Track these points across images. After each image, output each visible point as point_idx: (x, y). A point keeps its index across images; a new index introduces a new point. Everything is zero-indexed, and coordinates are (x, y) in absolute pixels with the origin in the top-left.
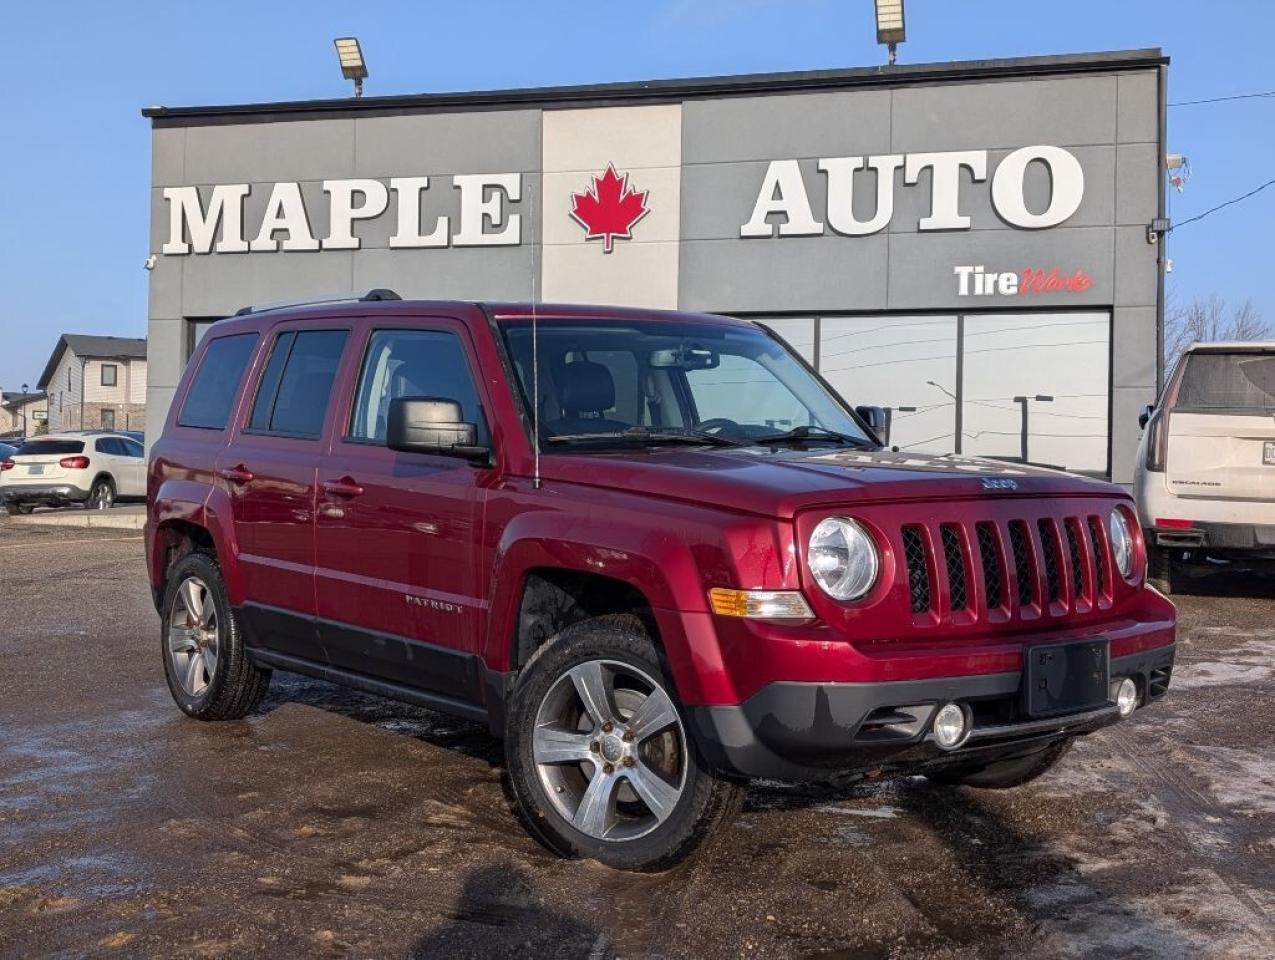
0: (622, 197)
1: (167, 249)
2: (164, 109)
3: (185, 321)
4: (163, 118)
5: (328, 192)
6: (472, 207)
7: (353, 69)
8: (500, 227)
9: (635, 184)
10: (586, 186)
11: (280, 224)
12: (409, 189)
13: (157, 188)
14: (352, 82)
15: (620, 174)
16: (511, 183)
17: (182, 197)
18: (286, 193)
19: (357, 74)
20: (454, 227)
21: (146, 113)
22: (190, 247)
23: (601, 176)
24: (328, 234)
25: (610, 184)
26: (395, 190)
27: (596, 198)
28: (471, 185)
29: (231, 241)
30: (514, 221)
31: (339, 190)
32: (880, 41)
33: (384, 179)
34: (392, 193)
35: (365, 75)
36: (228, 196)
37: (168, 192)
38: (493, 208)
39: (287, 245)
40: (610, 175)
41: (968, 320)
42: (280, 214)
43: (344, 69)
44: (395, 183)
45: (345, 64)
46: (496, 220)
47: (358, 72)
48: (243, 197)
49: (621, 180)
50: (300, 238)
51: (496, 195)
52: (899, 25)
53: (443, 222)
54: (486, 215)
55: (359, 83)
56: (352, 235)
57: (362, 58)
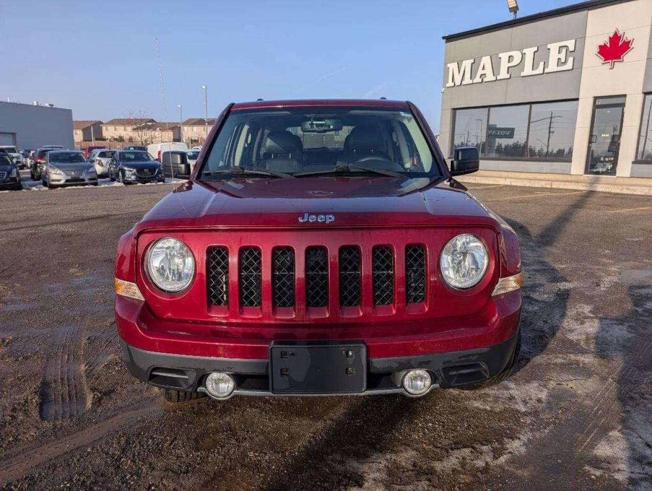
0: (620, 43)
1: (448, 85)
2: (450, 36)
3: (452, 110)
4: (449, 39)
5: (500, 58)
7: (513, 8)
9: (628, 37)
10: (604, 40)
11: (483, 72)
12: (529, 52)
13: (446, 64)
14: (513, 13)
15: (621, 33)
16: (571, 44)
17: (453, 66)
18: (486, 61)
19: (514, 10)
20: (546, 65)
21: (444, 38)
22: (455, 84)
23: (611, 35)
24: (499, 74)
25: (615, 38)
26: (525, 54)
27: (608, 45)
28: (554, 47)
29: (467, 80)
30: (571, 60)
31: (504, 56)
33: (521, 50)
34: (523, 55)
35: (518, 9)
36: (467, 64)
37: (449, 65)
38: (562, 56)
39: (485, 80)
40: (616, 34)
42: (483, 68)
43: (510, 9)
44: (525, 51)
45: (510, 6)
46: (563, 60)
47: (515, 9)
48: (472, 64)
49: (621, 36)
50: (490, 77)
51: (564, 50)
53: (542, 64)
54: (559, 59)
55: (515, 13)
56: (508, 73)
57: (516, 3)
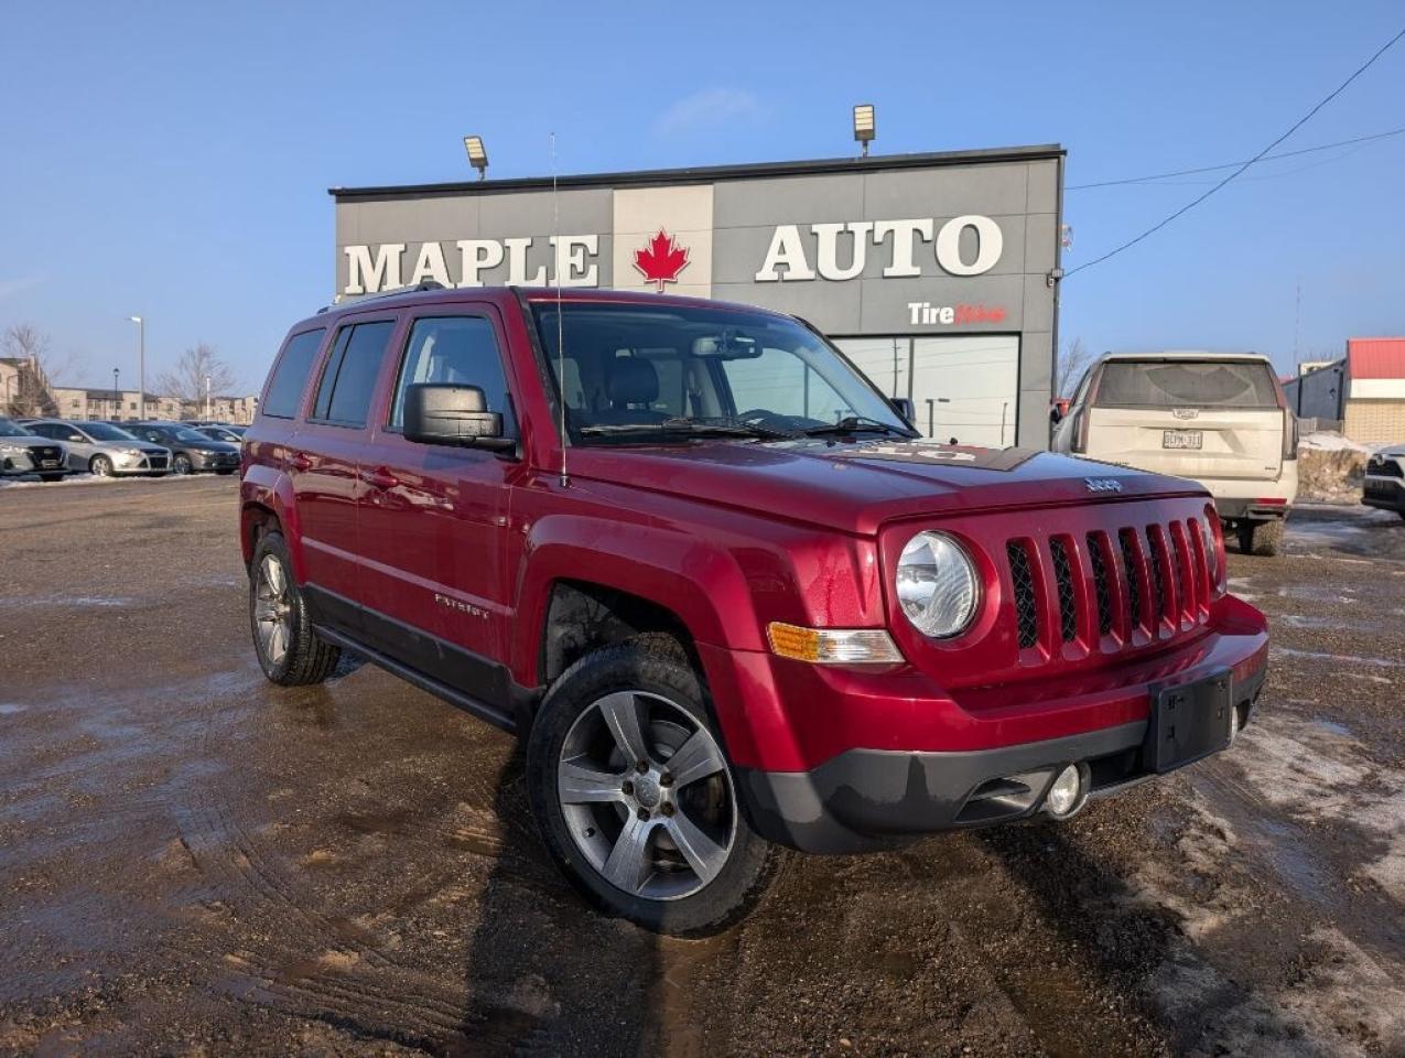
0: (670, 252)
1: (348, 290)
2: (343, 189)
4: (344, 195)
5: (461, 249)
6: (563, 260)
7: (478, 159)
8: (583, 274)
9: (680, 243)
10: (644, 244)
11: (427, 272)
12: (518, 246)
13: (340, 246)
14: (477, 169)
15: (668, 236)
16: (591, 242)
17: (358, 253)
18: (431, 250)
19: (481, 163)
20: (550, 275)
21: (331, 192)
22: (364, 289)
23: (655, 236)
24: (461, 280)
25: (661, 243)
26: (508, 247)
27: (652, 253)
28: (562, 243)
29: (393, 284)
30: (593, 269)
31: (469, 247)
32: (857, 139)
33: (501, 240)
34: (506, 249)
35: (487, 164)
36: (390, 252)
37: (348, 250)
38: (578, 260)
40: (661, 236)
41: (918, 341)
42: (427, 265)
43: (472, 160)
44: (508, 242)
45: (473, 156)
46: (580, 269)
47: (482, 163)
48: (401, 253)
49: (669, 241)
51: (580, 251)
52: (870, 127)
53: (542, 270)
54: (573, 266)
55: (482, 170)
56: (478, 279)
57: (484, 152)
